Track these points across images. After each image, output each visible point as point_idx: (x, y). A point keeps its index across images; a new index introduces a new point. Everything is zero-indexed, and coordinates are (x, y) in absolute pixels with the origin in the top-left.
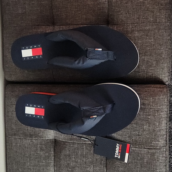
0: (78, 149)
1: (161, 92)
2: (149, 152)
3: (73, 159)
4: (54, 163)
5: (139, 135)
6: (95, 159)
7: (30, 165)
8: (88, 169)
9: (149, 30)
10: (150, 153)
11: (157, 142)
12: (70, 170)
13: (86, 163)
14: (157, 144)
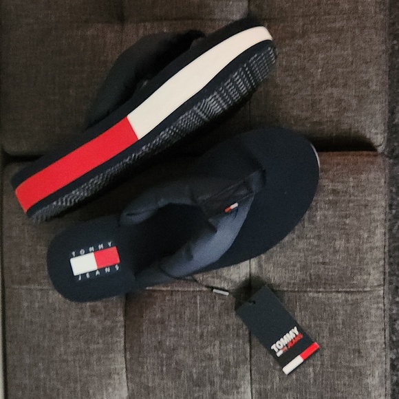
0: (183, 305)
1: (372, 163)
2: (347, 301)
3: (172, 330)
4: (125, 343)
5: (324, 263)
6: (223, 327)
7: (65, 353)
8: (208, 350)
9: (341, 30)
10: (351, 302)
11: (365, 277)
12: (164, 355)
13: (202, 336)
14: (366, 281)
